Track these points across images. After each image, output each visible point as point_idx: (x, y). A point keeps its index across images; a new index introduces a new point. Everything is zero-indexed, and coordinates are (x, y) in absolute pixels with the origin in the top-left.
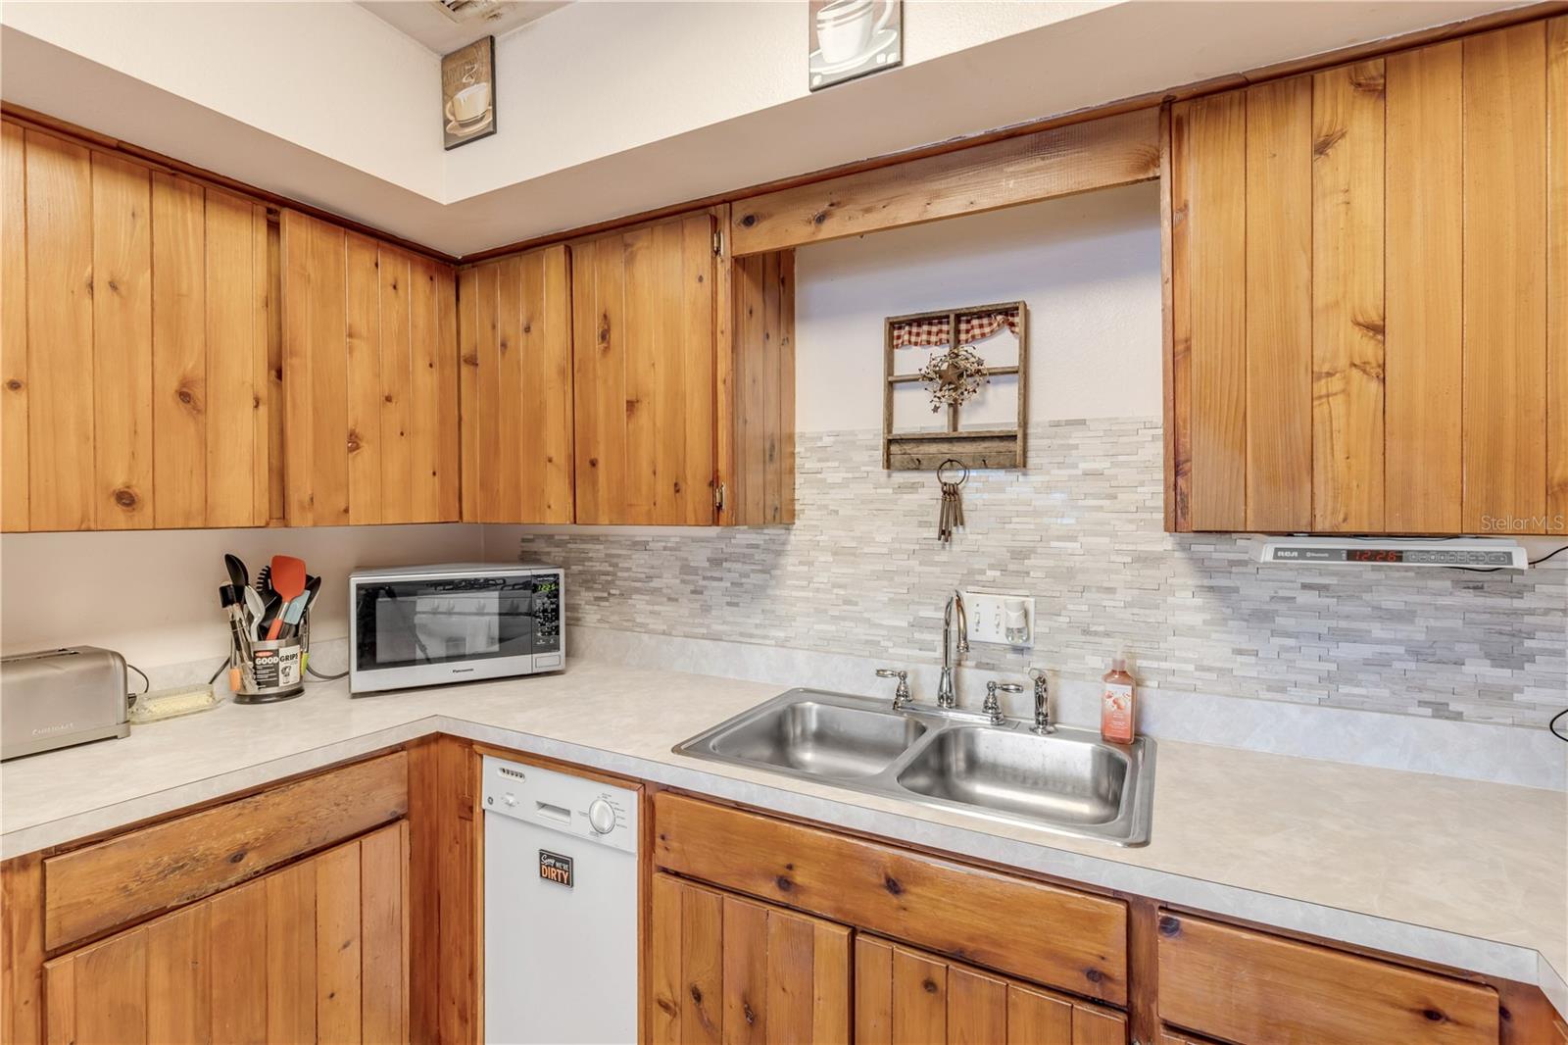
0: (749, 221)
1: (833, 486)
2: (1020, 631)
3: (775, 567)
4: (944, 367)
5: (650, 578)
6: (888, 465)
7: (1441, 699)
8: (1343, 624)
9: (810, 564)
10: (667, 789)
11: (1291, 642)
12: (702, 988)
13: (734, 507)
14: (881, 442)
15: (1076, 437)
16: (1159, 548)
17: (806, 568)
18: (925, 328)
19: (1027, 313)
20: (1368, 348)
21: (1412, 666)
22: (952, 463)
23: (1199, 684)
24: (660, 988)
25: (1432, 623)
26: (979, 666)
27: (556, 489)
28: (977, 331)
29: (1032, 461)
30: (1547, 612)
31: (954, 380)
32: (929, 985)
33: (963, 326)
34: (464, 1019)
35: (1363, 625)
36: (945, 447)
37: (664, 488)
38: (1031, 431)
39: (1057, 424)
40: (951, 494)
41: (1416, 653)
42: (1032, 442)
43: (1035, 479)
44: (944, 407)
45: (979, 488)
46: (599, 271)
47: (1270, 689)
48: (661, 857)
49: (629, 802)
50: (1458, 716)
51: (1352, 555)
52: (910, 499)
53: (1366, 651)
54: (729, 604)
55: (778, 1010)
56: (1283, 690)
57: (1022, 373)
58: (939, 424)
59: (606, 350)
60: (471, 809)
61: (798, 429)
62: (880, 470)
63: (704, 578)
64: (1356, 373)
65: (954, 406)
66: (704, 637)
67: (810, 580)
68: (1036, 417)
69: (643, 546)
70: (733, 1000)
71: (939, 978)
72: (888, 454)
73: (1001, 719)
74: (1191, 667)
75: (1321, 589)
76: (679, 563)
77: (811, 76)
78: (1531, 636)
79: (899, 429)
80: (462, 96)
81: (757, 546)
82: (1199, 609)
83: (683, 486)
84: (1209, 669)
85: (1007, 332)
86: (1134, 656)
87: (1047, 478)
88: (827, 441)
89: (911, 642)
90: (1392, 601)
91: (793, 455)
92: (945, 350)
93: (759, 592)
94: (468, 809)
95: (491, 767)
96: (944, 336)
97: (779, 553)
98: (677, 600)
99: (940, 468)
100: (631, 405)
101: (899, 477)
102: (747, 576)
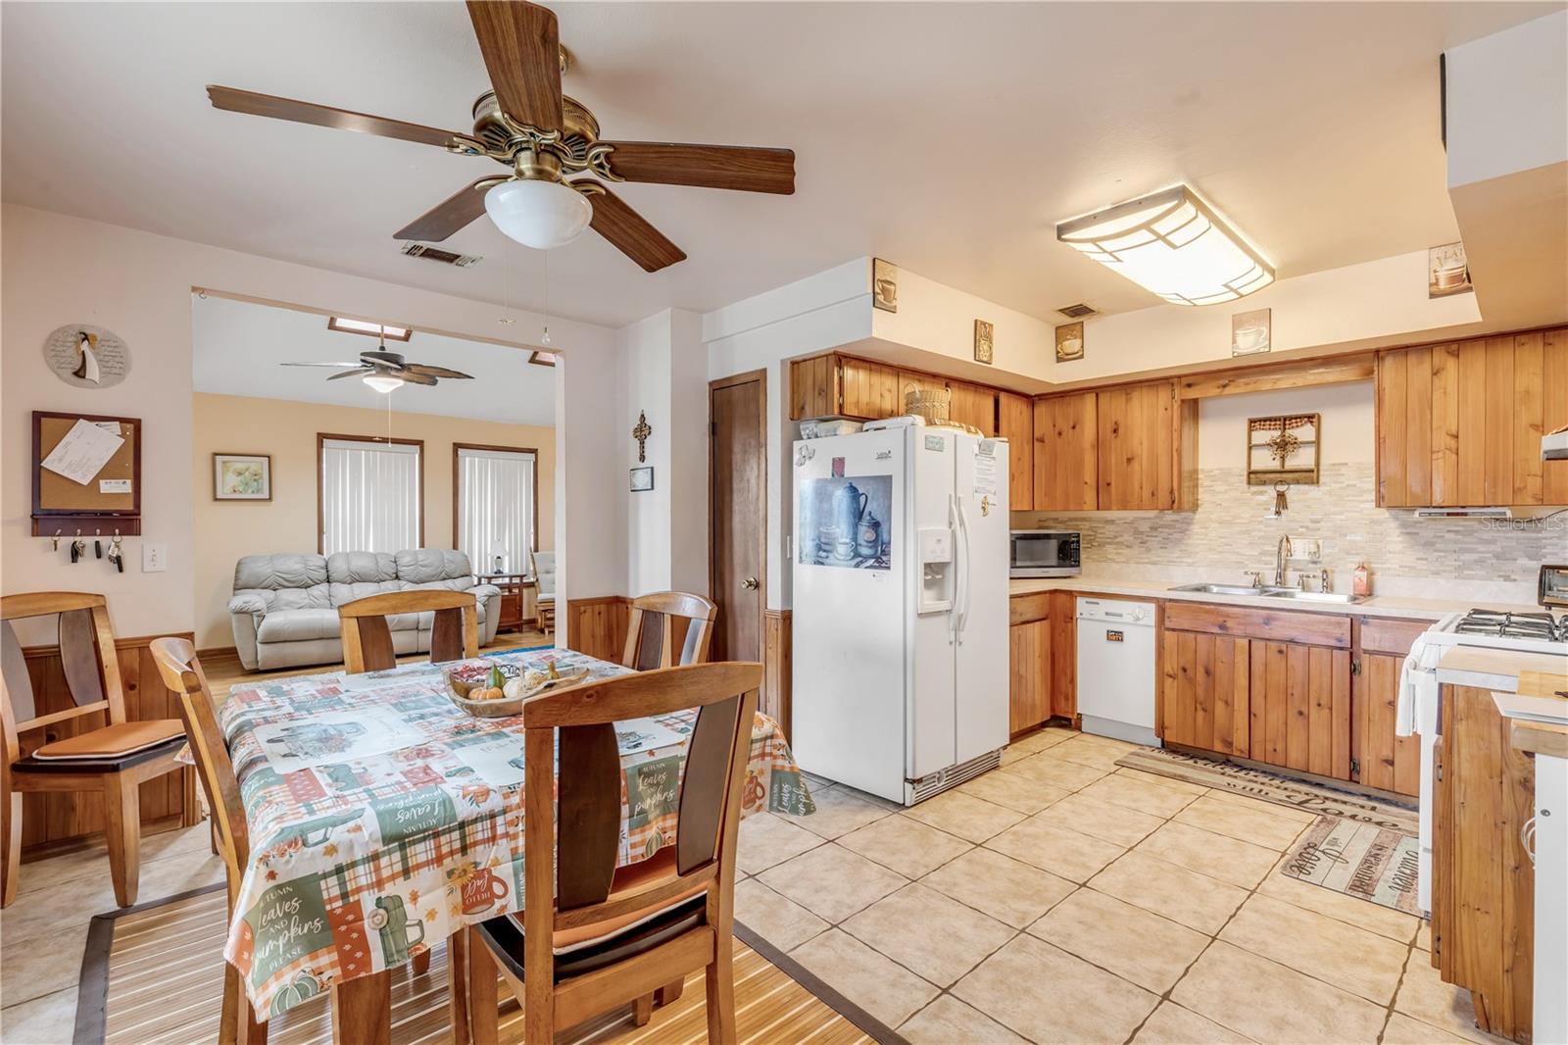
0: (1189, 386)
1: (1218, 493)
2: (1315, 553)
3: (1187, 530)
4: (1278, 441)
5: (1116, 537)
6: (1249, 483)
7: (1507, 574)
8: (1465, 546)
9: (1205, 528)
10: (1170, 600)
11: (1442, 554)
12: (1187, 666)
13: (1180, 503)
14: (1246, 473)
15: (1343, 470)
16: (1382, 517)
17: (1203, 530)
18: (1268, 423)
19: (1319, 417)
20: (1452, 443)
21: (1494, 561)
22: (1281, 482)
23: (1401, 573)
24: (1168, 669)
25: (1504, 544)
26: (1295, 570)
27: (1090, 496)
28: (1295, 425)
29: (1322, 479)
30: (1551, 538)
31: (1283, 446)
32: (1281, 652)
33: (1287, 422)
34: (1067, 699)
35: (1474, 546)
36: (1278, 475)
37: (1146, 494)
38: (1321, 468)
39: (1334, 465)
40: (1281, 496)
41: (1497, 557)
42: (1321, 473)
43: (1323, 488)
44: (1278, 457)
45: (1294, 492)
46: (1113, 406)
47: (1433, 574)
48: (1168, 624)
49: (1152, 608)
50: (1515, 580)
51: (1448, 514)
52: (1262, 498)
53: (1475, 556)
54: (1162, 548)
55: (1220, 670)
56: (1438, 574)
57: (1317, 443)
58: (1276, 465)
59: (1116, 437)
60: (1072, 618)
61: (1200, 467)
62: (1245, 485)
63: (1147, 536)
64: (1447, 452)
65: (1283, 458)
66: (1147, 563)
67: (1207, 535)
68: (1324, 461)
69: (1112, 522)
70: (1201, 670)
71: (1284, 648)
72: (1249, 478)
73: (1305, 588)
74: (1397, 566)
75: (1456, 532)
76: (1133, 530)
77: (1233, 353)
78: (1545, 547)
79: (1253, 468)
80: (1067, 343)
81: (1178, 521)
82: (1401, 542)
83: (1155, 493)
84: (1406, 567)
85: (1309, 425)
86: (1370, 563)
87: (1328, 488)
88: (1216, 472)
89: (1259, 562)
90: (1486, 536)
91: (1197, 479)
92: (1279, 433)
93: (1179, 541)
94: (1070, 618)
95: (1081, 602)
96: (1277, 427)
97: (1189, 524)
98: (1131, 547)
99: (1276, 484)
100: (1129, 460)
101: (1254, 489)
102: (1171, 534)
